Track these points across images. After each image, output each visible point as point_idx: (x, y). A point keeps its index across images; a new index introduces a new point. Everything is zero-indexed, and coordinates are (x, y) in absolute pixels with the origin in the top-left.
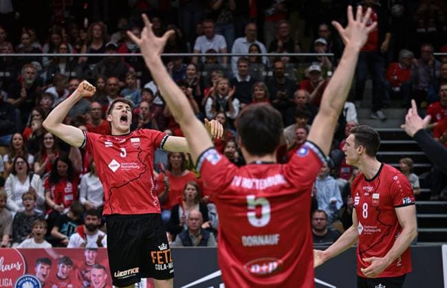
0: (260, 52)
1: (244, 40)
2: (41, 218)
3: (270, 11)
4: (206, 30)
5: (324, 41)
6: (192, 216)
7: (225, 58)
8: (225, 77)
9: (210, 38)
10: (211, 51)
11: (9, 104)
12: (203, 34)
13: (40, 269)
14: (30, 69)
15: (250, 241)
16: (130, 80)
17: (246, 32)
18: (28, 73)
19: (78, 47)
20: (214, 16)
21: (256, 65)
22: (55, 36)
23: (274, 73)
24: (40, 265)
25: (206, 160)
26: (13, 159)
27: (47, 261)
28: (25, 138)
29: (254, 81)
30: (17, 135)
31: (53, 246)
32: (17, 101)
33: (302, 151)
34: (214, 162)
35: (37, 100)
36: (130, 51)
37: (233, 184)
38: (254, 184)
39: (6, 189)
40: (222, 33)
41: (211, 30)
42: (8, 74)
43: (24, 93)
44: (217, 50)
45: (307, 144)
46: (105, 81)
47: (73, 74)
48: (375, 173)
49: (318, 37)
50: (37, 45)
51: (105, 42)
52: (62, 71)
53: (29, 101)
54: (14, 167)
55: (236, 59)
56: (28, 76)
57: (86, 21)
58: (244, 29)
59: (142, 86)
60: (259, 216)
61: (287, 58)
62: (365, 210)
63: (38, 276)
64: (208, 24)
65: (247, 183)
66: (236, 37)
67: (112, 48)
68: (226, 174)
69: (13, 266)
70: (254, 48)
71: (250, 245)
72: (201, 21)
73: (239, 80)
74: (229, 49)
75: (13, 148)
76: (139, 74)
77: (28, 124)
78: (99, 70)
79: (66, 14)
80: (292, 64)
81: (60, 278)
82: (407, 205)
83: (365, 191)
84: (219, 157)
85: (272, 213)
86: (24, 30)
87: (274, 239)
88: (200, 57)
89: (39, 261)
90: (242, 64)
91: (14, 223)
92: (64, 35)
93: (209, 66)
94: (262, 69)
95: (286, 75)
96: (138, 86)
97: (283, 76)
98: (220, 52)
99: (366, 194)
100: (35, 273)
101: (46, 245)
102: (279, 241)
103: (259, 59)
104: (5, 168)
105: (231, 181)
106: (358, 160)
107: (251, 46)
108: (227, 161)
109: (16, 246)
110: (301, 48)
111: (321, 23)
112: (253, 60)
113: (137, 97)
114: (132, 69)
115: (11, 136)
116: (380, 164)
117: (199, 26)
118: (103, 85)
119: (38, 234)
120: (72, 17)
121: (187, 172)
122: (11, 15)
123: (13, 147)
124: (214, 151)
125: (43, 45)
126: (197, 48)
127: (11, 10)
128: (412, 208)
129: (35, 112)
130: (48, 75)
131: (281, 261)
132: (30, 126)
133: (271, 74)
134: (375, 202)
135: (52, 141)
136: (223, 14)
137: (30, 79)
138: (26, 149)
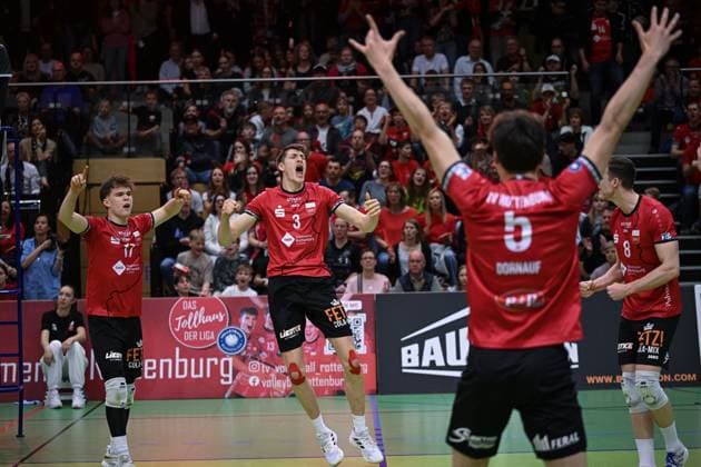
0: (486, 72)
1: (468, 58)
2: (245, 263)
3: (497, 26)
4: (425, 48)
5: (556, 58)
6: (414, 258)
7: (447, 81)
8: (446, 101)
9: (430, 57)
10: (431, 72)
11: (208, 136)
12: (422, 53)
13: (245, 320)
14: (230, 97)
15: (506, 269)
16: (341, 105)
17: (470, 50)
18: (228, 101)
19: (283, 70)
20: (432, 33)
21: (481, 86)
22: (257, 59)
23: (502, 95)
24: (244, 316)
25: (454, 175)
26: (213, 197)
27: (253, 311)
28: (226, 173)
29: (480, 104)
30: (217, 171)
31: (259, 294)
32: (216, 132)
33: (574, 166)
34: (464, 177)
35: (238, 132)
36: (341, 74)
37: (488, 200)
38: (514, 202)
39: (205, 230)
40: (443, 51)
41: (430, 48)
42: (205, 102)
43: (223, 124)
44: (437, 69)
45: (581, 159)
46: (313, 108)
47: (278, 101)
48: (634, 207)
49: (550, 54)
50: (237, 69)
51: (313, 64)
52: (266, 98)
53: (229, 132)
54: (214, 206)
55: (458, 80)
56: (229, 104)
57: (291, 41)
58: (466, 47)
59: (355, 112)
60: (518, 239)
61: (517, 79)
62: (627, 249)
63: (243, 328)
64: (427, 42)
65: (505, 201)
66: (459, 56)
67: (320, 71)
68: (478, 191)
69: (215, 317)
70: (479, 67)
71: (507, 273)
72: (420, 39)
73: (463, 104)
74: (451, 70)
75: (213, 186)
76: (352, 99)
77: (229, 157)
78: (307, 95)
79: (269, 34)
80: (522, 85)
81: (267, 330)
82: (666, 241)
83: (623, 228)
84: (470, 171)
85: (533, 236)
86: (222, 52)
87: (534, 267)
88: (418, 79)
89: (243, 311)
90: (466, 86)
91: (215, 269)
92: (268, 58)
93: (429, 89)
94: (488, 90)
95: (516, 97)
96: (351, 113)
97: (512, 98)
98: (441, 72)
99: (625, 231)
100: (239, 324)
101: (251, 293)
102: (540, 270)
103: (485, 80)
104: (205, 208)
105: (486, 196)
106: (613, 193)
107: (476, 65)
108: (478, 176)
109: (216, 295)
110: (531, 65)
111: (554, 38)
112: (478, 81)
113: (350, 125)
114: (343, 94)
115: (209, 172)
116: (637, 196)
117: (418, 44)
118: (311, 112)
119: (243, 281)
120: (277, 37)
121: (407, 208)
122: (208, 36)
123: (213, 184)
124: (462, 165)
125: (243, 69)
126: (415, 68)
127: (208, 30)
128: (674, 244)
129: (238, 144)
130: (249, 103)
131: (541, 293)
132: (232, 160)
133: (498, 96)
134: (635, 239)
135: (256, 176)
136: (443, 30)
137: (231, 107)
138: (227, 186)
